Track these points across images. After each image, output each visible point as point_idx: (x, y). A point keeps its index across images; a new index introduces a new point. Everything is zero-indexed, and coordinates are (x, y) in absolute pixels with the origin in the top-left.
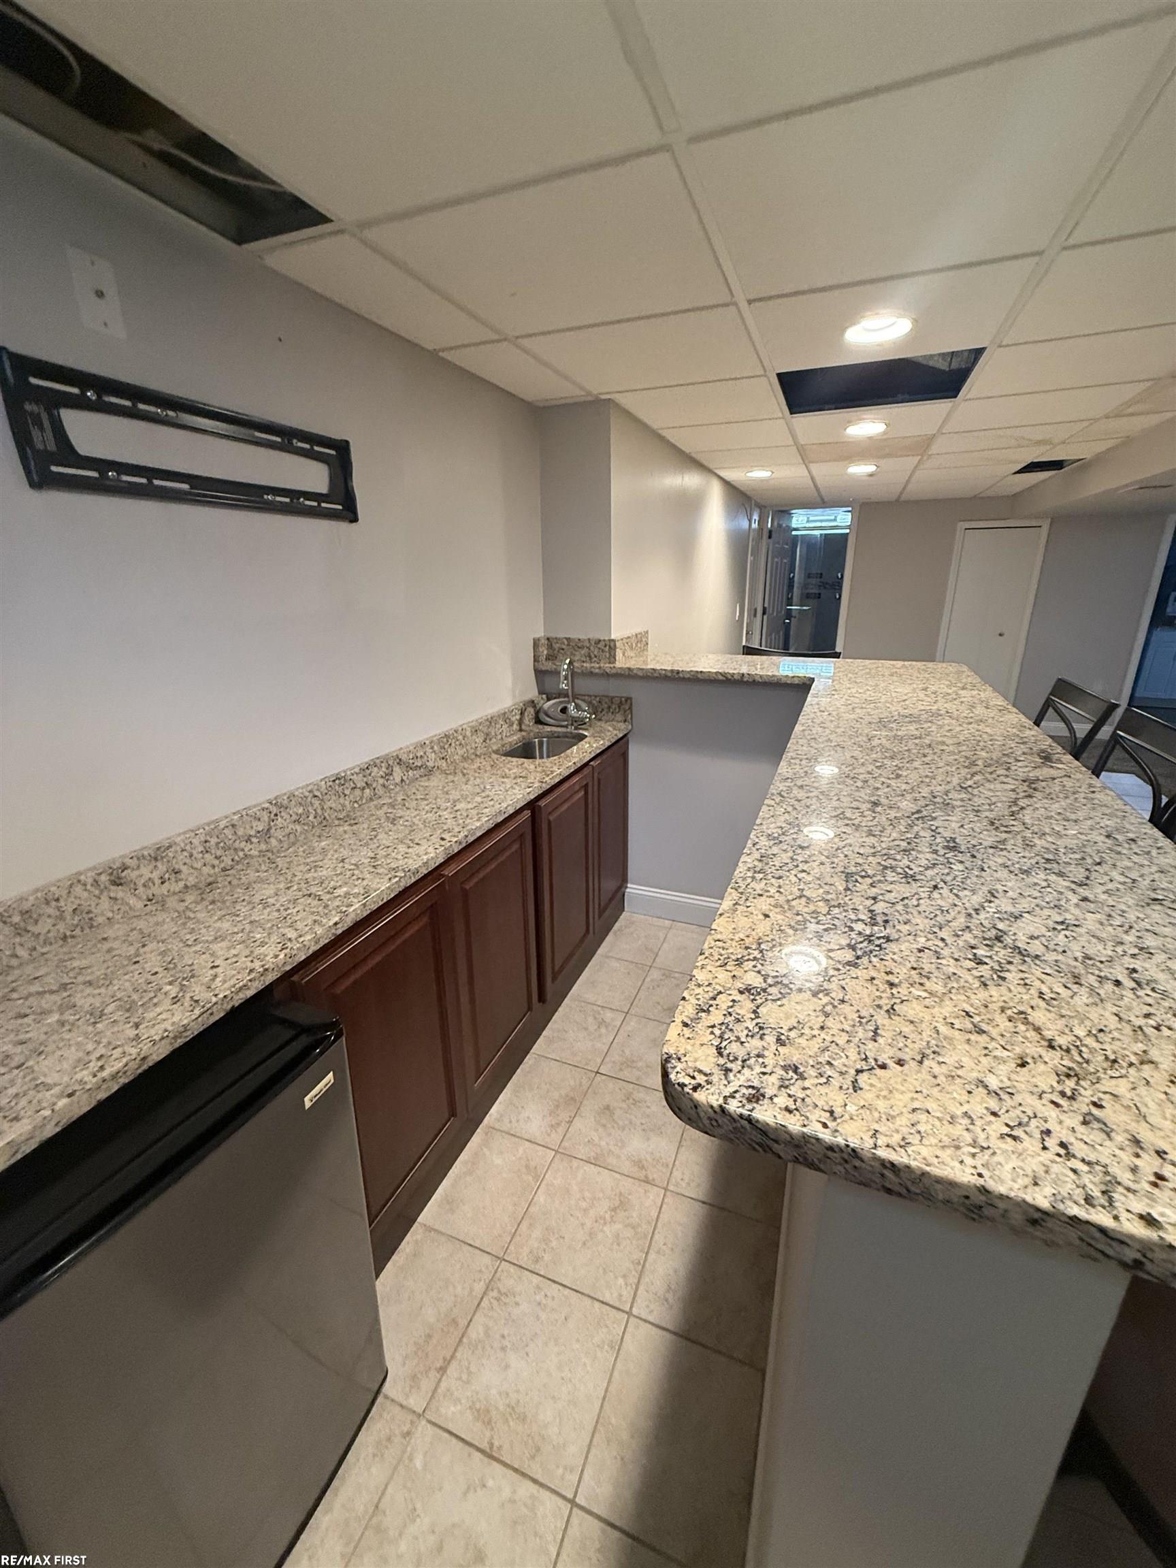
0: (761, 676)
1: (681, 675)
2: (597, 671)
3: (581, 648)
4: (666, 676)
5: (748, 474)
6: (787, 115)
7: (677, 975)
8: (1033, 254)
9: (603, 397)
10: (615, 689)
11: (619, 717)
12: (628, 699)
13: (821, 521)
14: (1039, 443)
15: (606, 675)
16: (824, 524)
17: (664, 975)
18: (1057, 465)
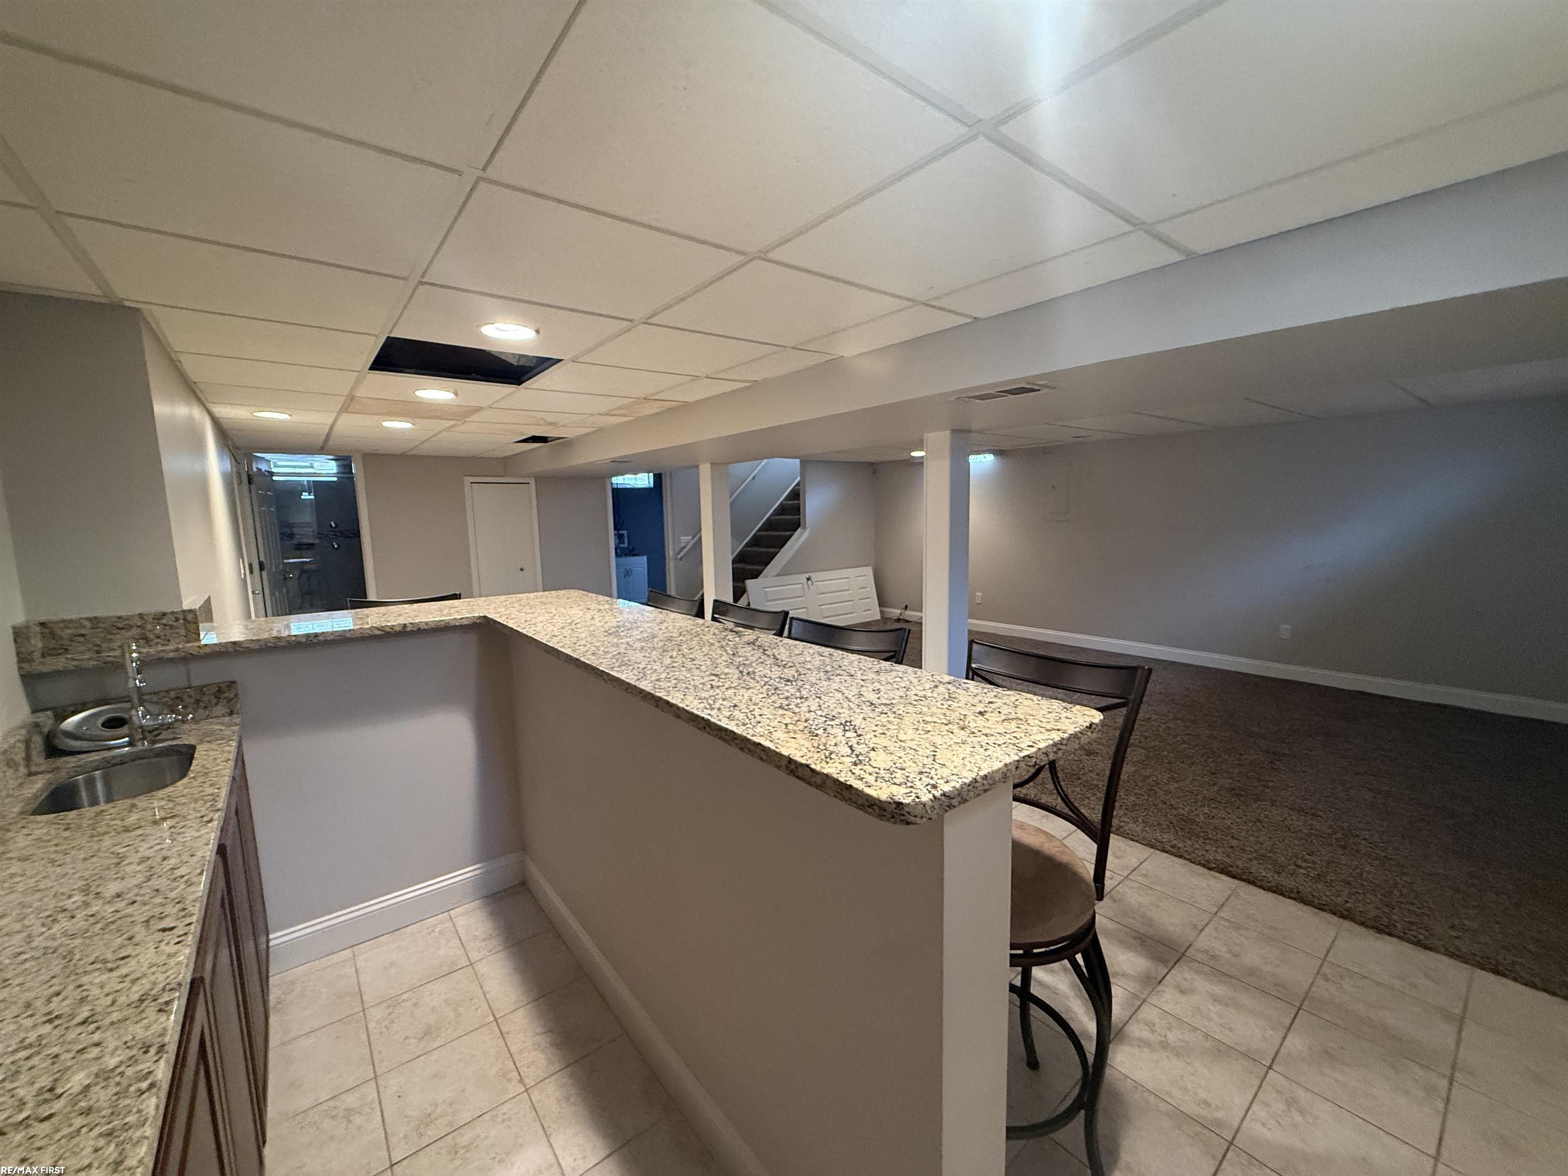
0: (426, 623)
1: (321, 638)
2: (172, 655)
3: (129, 627)
4: (299, 643)
5: (255, 414)
6: (560, 201)
7: (405, 996)
8: (629, 320)
9: (127, 304)
10: (201, 675)
11: (220, 709)
12: (234, 682)
13: (294, 467)
14: (550, 424)
15: (188, 659)
16: (297, 470)
17: (388, 1007)
18: (543, 440)
